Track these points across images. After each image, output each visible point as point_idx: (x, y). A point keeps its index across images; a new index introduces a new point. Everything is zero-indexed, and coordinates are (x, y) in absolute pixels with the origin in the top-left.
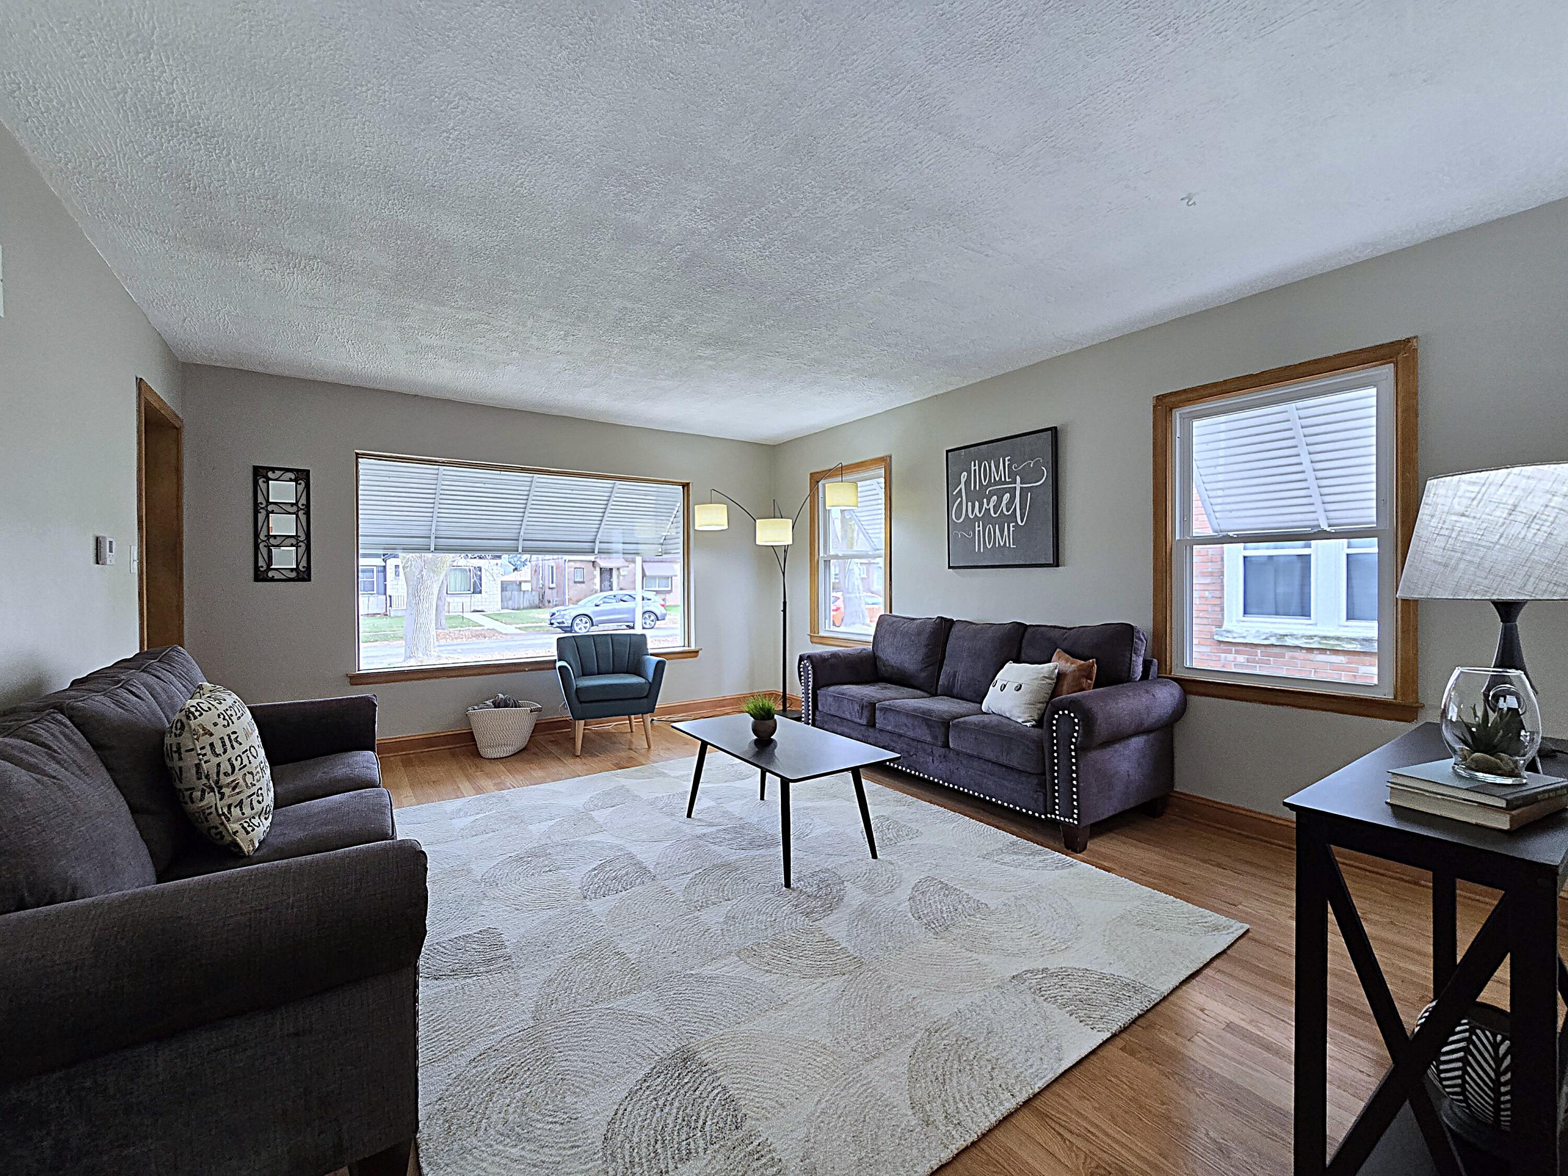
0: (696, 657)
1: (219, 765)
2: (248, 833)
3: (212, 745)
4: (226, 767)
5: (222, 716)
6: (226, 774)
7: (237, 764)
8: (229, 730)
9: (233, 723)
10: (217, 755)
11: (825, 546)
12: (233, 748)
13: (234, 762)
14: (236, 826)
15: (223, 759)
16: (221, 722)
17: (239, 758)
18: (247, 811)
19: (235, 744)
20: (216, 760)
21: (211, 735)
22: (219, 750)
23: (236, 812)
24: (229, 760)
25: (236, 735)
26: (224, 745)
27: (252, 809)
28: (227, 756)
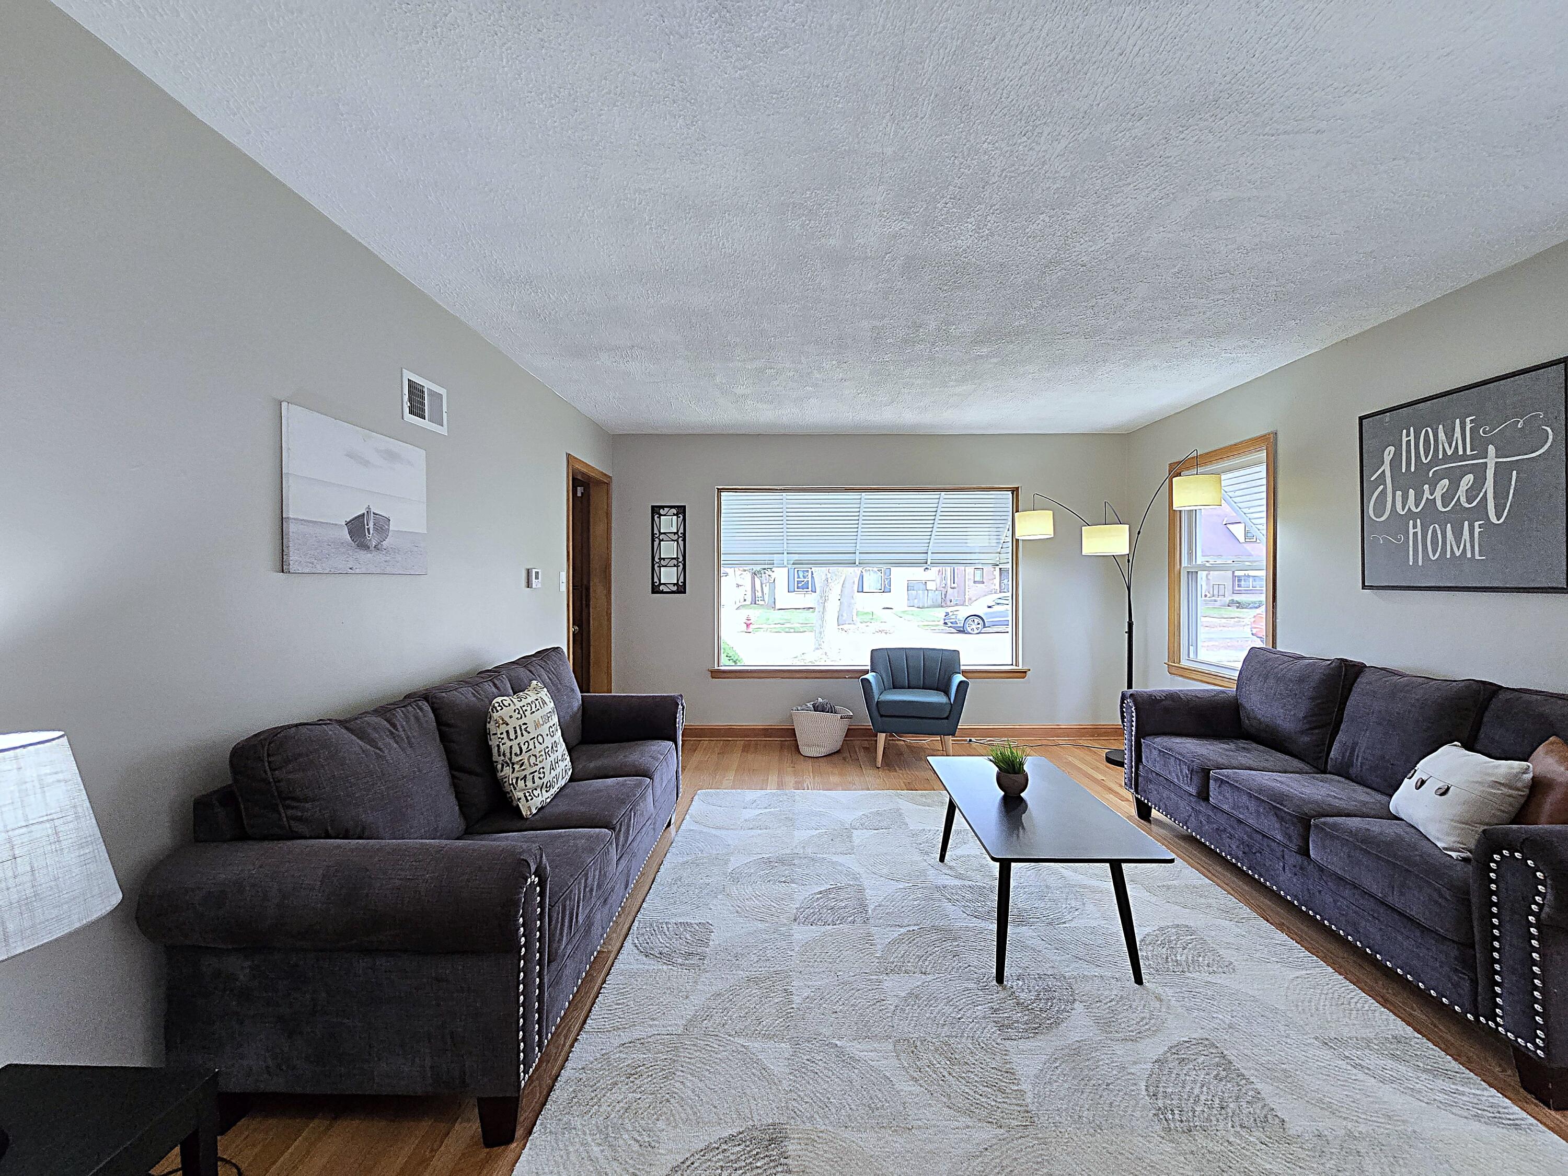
0: (1024, 678)
1: (511, 747)
2: (527, 801)
3: (507, 732)
4: (516, 749)
5: (517, 711)
6: (516, 754)
7: (524, 748)
8: (521, 722)
9: (525, 716)
10: (511, 740)
11: (1190, 554)
12: (522, 736)
13: (522, 746)
14: (521, 795)
15: (515, 743)
16: (516, 715)
17: (527, 744)
18: (530, 784)
19: (524, 732)
20: (509, 744)
21: (507, 724)
22: (512, 736)
23: (521, 783)
24: (519, 744)
25: (526, 726)
26: (516, 732)
27: (534, 783)
28: (517, 741)
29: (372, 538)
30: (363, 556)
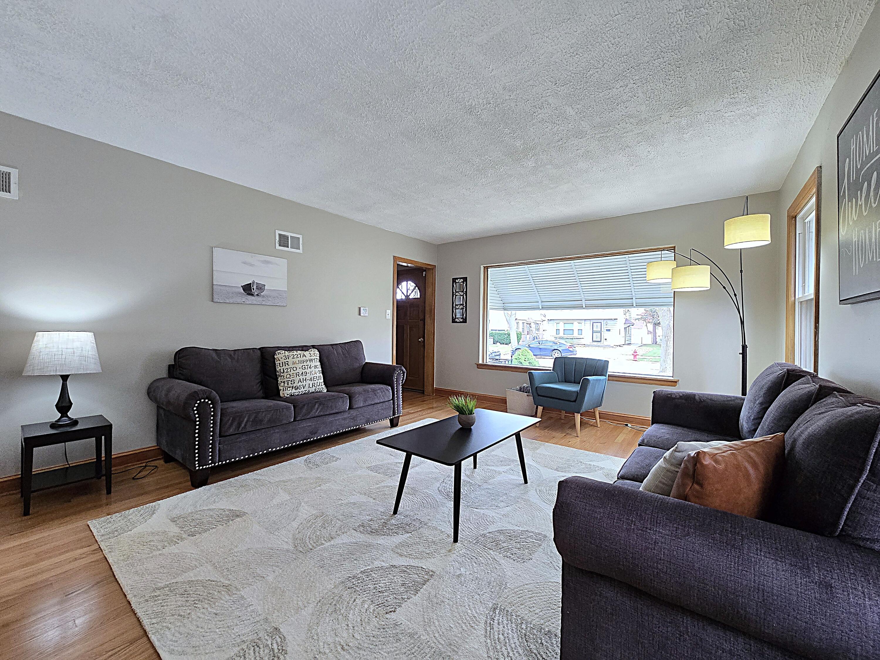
0: (675, 386)
1: (280, 369)
2: (283, 391)
3: (280, 364)
4: (282, 371)
5: (285, 356)
6: (282, 373)
7: (285, 371)
8: (286, 361)
9: (289, 359)
12: (285, 366)
13: (285, 370)
14: (282, 388)
15: (282, 368)
16: (284, 358)
17: (287, 369)
18: (286, 385)
19: (286, 365)
20: (280, 368)
21: (279, 361)
22: (281, 365)
23: (282, 384)
25: (288, 363)
26: (283, 364)
27: (288, 385)
28: (283, 368)
29: (255, 291)
30: (250, 297)
